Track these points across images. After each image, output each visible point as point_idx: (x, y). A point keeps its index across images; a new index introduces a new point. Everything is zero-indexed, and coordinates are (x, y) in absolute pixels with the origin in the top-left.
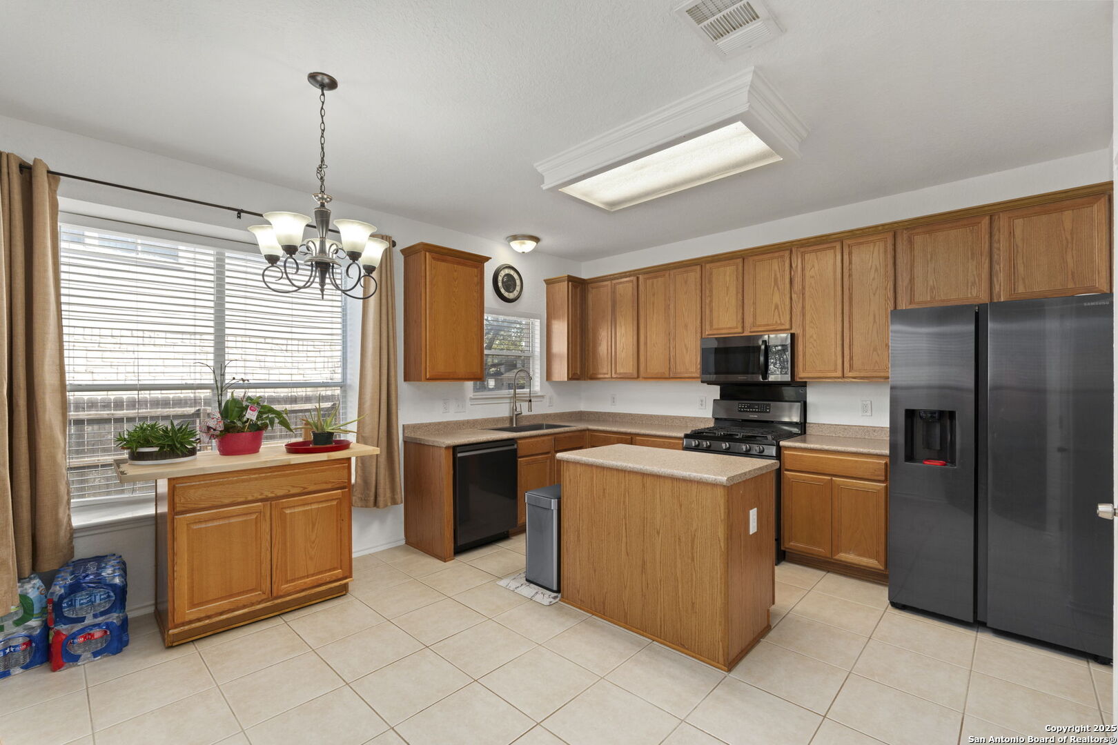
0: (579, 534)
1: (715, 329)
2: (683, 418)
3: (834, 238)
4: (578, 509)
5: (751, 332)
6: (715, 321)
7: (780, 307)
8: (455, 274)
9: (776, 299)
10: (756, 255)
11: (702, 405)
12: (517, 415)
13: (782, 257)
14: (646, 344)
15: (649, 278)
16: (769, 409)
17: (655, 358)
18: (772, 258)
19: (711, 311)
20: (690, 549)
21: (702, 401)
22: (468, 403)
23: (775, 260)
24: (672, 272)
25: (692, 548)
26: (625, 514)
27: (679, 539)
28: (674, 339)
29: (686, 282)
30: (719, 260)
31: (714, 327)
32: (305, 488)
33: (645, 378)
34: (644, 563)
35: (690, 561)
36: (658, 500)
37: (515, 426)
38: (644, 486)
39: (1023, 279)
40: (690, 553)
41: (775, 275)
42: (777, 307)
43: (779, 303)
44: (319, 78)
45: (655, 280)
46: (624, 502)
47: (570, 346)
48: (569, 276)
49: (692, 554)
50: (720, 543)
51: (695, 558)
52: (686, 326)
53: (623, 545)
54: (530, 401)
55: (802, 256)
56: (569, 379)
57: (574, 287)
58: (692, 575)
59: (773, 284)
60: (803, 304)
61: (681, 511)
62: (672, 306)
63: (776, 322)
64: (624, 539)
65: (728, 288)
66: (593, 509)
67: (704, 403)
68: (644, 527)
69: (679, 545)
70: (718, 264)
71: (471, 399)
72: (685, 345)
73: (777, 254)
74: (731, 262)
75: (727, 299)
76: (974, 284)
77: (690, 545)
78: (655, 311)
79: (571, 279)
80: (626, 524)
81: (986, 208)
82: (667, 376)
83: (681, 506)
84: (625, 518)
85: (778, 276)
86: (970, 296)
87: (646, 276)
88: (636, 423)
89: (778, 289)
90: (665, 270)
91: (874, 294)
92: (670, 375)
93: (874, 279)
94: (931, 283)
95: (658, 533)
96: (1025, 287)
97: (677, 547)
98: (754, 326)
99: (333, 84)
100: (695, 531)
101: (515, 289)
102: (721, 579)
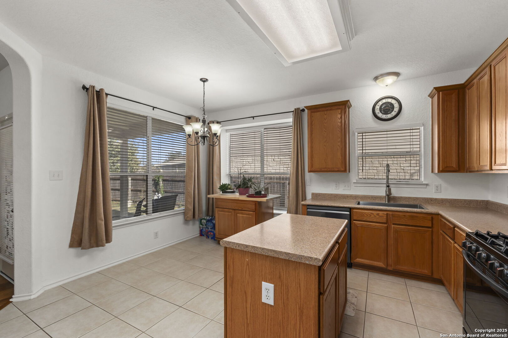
32: (242, 209)
44: (203, 79)
99: (207, 80)
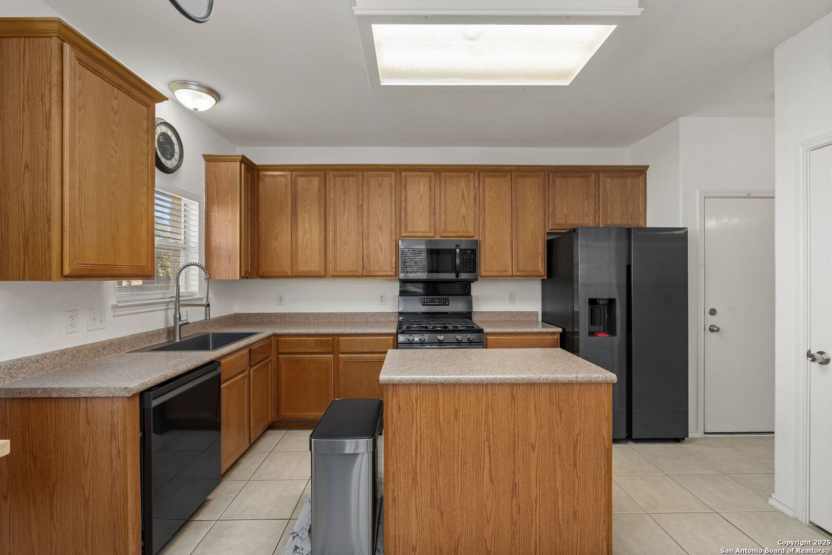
0: (415, 474)
1: (410, 232)
2: (364, 314)
3: (506, 169)
4: (414, 443)
5: (441, 237)
6: (409, 225)
7: (466, 217)
8: (115, 103)
9: (463, 211)
10: (447, 172)
11: (382, 301)
12: (181, 326)
13: (468, 176)
14: (335, 241)
15: (339, 176)
16: (448, 302)
17: (347, 256)
18: (460, 177)
19: (406, 215)
20: (571, 456)
21: (382, 297)
22: (109, 313)
23: (462, 179)
24: (366, 174)
25: (575, 454)
26: (488, 436)
27: (559, 448)
28: (368, 239)
29: (380, 185)
30: (413, 170)
31: (409, 230)
33: (333, 276)
34: (515, 485)
35: (572, 468)
36: (533, 409)
37: (178, 340)
38: (513, 397)
39: (610, 216)
40: (572, 460)
41: (463, 191)
42: (464, 218)
43: (465, 214)
45: (346, 179)
46: (486, 422)
47: (243, 238)
48: (243, 157)
49: (575, 460)
50: (604, 442)
51: (578, 464)
52: (380, 227)
53: (486, 473)
54: (208, 305)
55: (483, 179)
56: (241, 277)
57: (247, 171)
58: (574, 482)
59: (460, 198)
60: (484, 217)
61: (561, 417)
62: (365, 207)
63: (463, 230)
64: (487, 465)
65: (422, 196)
66: (439, 440)
67: (384, 299)
68: (515, 445)
69: (559, 454)
70: (414, 173)
71: (115, 307)
72: (380, 245)
73: (464, 174)
74: (425, 173)
75: (421, 206)
76: (587, 215)
77: (572, 451)
78: (346, 209)
79: (244, 160)
80: (489, 447)
81: (594, 168)
82: (360, 274)
83: (561, 412)
84: (488, 440)
85: (465, 192)
86: (585, 223)
87: (336, 173)
88: (310, 322)
89: (465, 203)
90: (358, 170)
91: (532, 215)
92: (364, 274)
93: (532, 205)
94: (565, 212)
95: (533, 447)
96: (611, 220)
97: (557, 458)
98: (445, 232)
100: (578, 435)
101: (172, 155)
102: (605, 477)
